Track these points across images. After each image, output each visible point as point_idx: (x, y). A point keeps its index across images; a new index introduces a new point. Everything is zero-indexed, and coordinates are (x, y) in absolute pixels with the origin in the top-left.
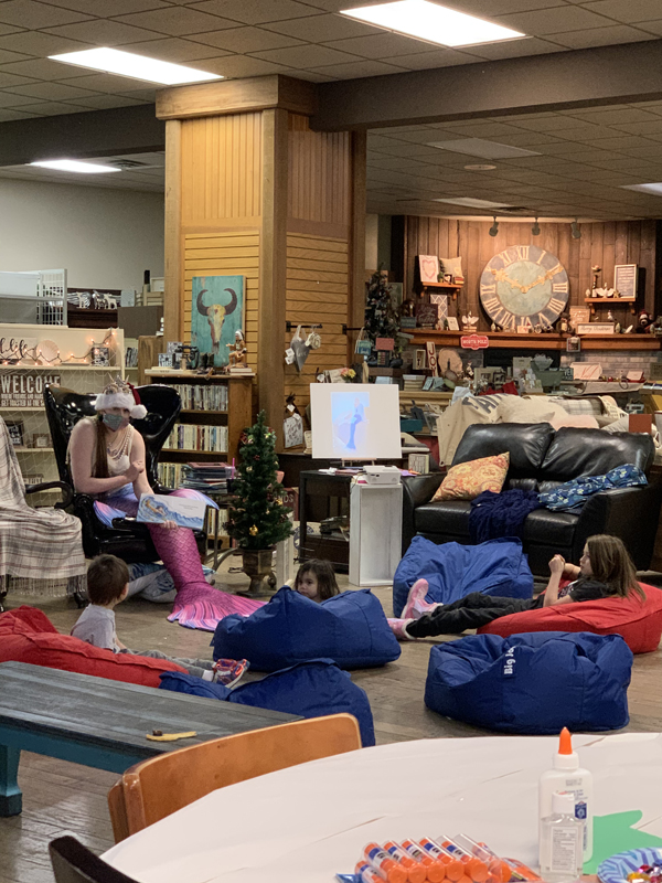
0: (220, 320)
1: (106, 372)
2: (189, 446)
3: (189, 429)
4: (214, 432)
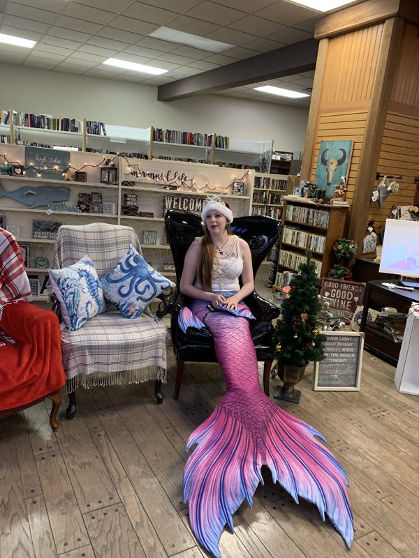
0: (334, 169)
1: (238, 199)
2: (301, 245)
3: (303, 235)
4: (317, 239)
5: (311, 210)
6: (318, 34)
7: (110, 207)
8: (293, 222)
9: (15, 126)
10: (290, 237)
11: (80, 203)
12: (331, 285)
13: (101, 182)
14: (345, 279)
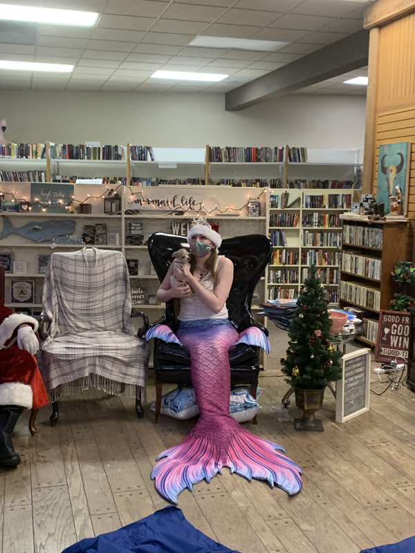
0: (393, 178)
1: (253, 220)
2: (360, 273)
3: (361, 259)
4: (374, 264)
5: (366, 229)
6: (366, 23)
7: (114, 238)
8: (350, 245)
9: (52, 160)
10: (349, 263)
11: (84, 236)
12: (391, 319)
13: (105, 212)
14: (408, 311)
